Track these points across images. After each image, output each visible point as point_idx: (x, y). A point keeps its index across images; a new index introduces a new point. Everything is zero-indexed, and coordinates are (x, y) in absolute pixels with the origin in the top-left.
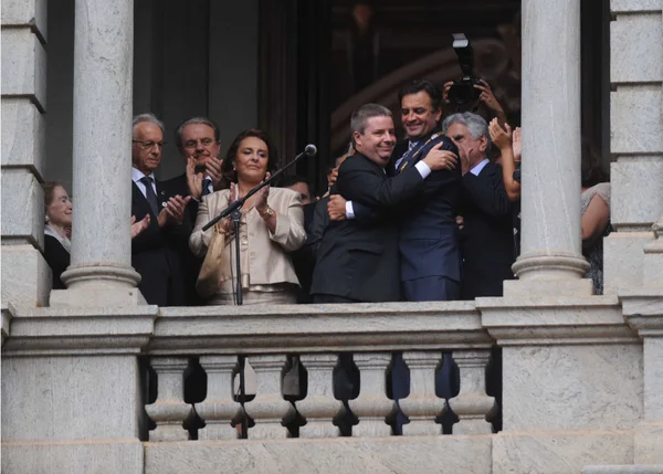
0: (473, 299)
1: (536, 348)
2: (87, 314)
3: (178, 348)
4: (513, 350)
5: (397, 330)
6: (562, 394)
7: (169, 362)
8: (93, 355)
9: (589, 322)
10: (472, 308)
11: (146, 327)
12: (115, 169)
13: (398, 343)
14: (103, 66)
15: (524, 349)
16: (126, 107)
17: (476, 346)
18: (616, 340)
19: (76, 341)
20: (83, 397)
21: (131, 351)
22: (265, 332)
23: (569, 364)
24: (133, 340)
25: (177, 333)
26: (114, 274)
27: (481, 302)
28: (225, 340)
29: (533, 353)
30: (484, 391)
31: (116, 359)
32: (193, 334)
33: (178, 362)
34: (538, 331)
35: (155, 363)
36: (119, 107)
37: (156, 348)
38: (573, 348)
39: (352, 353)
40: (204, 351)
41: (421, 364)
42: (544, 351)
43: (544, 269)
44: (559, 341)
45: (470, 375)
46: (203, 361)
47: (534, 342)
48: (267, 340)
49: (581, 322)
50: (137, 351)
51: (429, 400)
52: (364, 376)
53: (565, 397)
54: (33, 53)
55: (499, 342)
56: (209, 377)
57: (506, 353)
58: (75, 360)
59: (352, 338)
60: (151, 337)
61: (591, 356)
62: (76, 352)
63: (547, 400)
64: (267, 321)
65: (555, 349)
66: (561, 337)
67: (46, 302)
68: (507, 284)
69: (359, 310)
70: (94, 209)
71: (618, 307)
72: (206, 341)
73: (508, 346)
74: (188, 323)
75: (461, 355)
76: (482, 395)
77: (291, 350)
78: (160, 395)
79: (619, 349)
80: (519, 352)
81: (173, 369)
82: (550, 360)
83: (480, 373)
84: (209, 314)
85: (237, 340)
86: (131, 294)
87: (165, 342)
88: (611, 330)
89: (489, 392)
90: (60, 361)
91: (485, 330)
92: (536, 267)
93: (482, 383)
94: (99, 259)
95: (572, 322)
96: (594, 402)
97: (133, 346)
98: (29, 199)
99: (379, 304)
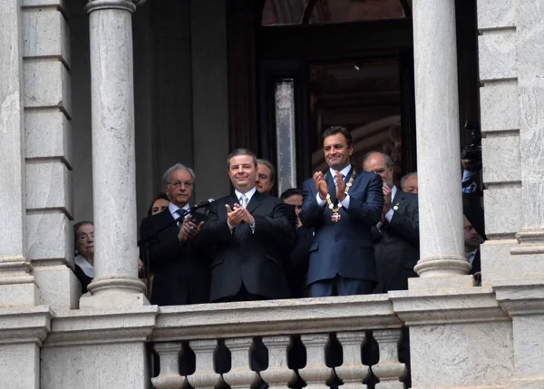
0: (387, 292)
1: (435, 327)
2: (107, 313)
3: (174, 335)
4: (417, 329)
5: (332, 316)
6: (454, 360)
7: (167, 346)
8: (112, 343)
9: (472, 306)
10: (387, 299)
11: (151, 322)
12: (124, 208)
13: (333, 326)
14: (113, 133)
15: (425, 328)
16: (131, 163)
17: (390, 327)
18: (493, 319)
20: (106, 374)
21: (139, 339)
22: (237, 322)
23: (459, 338)
24: (141, 331)
25: (172, 325)
26: (125, 284)
27: (393, 294)
29: (432, 330)
30: (397, 359)
31: (129, 345)
32: (184, 325)
33: (174, 346)
34: (435, 314)
35: (157, 348)
36: (126, 163)
37: (157, 336)
38: (461, 326)
39: (300, 335)
40: (192, 337)
41: (351, 341)
42: (440, 329)
43: (437, 269)
44: (450, 321)
45: (386, 348)
46: (192, 344)
47: (432, 322)
48: (238, 327)
49: (466, 307)
50: (144, 339)
51: (357, 368)
52: (309, 352)
53: (456, 362)
54: (62, 126)
55: (406, 323)
56: (197, 356)
57: (411, 331)
58: (99, 347)
59: (300, 324)
60: (154, 328)
61: (474, 331)
62: (100, 341)
63: (443, 364)
64: (238, 314)
65: (448, 327)
66: (452, 318)
67: (78, 308)
68: (411, 281)
69: (304, 303)
70: (109, 237)
71: (493, 294)
73: (413, 326)
74: (180, 318)
75: (379, 333)
76: (395, 362)
77: (256, 334)
78: (161, 370)
79: (494, 325)
80: (421, 330)
81: (171, 351)
82: (443, 336)
83: (394, 347)
85: (217, 328)
86: (138, 298)
87: (165, 332)
88: (488, 311)
89: (401, 360)
90: (89, 348)
91: (396, 314)
92: (431, 268)
93: (396, 354)
94: (115, 274)
95: (460, 307)
96: (478, 365)
97: (141, 336)
98: (63, 233)
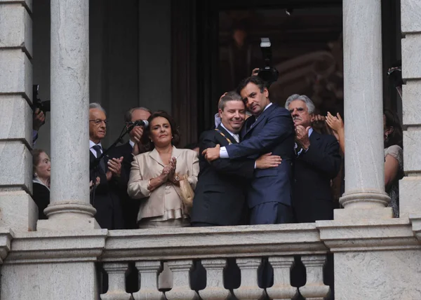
0: (314, 222)
1: (356, 253)
2: (61, 235)
3: (122, 256)
4: (341, 255)
6: (374, 283)
7: (115, 266)
8: (66, 262)
9: (390, 236)
10: (314, 228)
11: (100, 243)
12: (78, 140)
13: (266, 251)
14: (70, 72)
15: (348, 254)
16: (85, 100)
17: (317, 252)
18: (408, 247)
19: (54, 253)
20: (60, 290)
21: (90, 259)
22: (178, 245)
23: (378, 264)
24: (92, 252)
25: (120, 247)
26: (78, 209)
27: (319, 223)
28: (152, 251)
29: (354, 256)
30: (322, 282)
31: (81, 264)
33: (121, 266)
34: (357, 242)
35: (106, 267)
36: (81, 99)
37: (107, 257)
38: (381, 253)
40: (138, 259)
41: (280, 264)
42: (361, 255)
43: (360, 201)
44: (371, 248)
45: (313, 272)
46: (138, 265)
47: (355, 249)
48: (180, 250)
49: (385, 236)
50: (95, 259)
51: (287, 289)
52: (243, 273)
53: (375, 285)
54: (23, 66)
55: (332, 250)
56: (142, 275)
57: (337, 257)
58: (54, 265)
59: (235, 248)
60: (103, 250)
61: (391, 257)
62: (55, 260)
63: (364, 287)
64: (179, 238)
65: (369, 253)
66: (372, 246)
67: (35, 229)
68: (336, 211)
69: (240, 230)
70: (65, 166)
71: (410, 225)
72: (139, 252)
73: (337, 252)
74: (127, 240)
75: (306, 258)
76: (321, 284)
77: (196, 257)
78: (110, 287)
79: (410, 253)
80: (345, 256)
81: (118, 270)
82: (364, 262)
83: (320, 270)
84: (142, 234)
85: (160, 251)
86: (90, 222)
87: (113, 253)
88: (405, 240)
89: (326, 283)
90: (45, 266)
91: (322, 242)
92: (355, 200)
93: (321, 277)
94: (69, 199)
95: (379, 236)
96: (394, 288)
97: (92, 256)
98: (23, 161)
99: (252, 226)
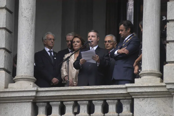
0: (125, 84)
1: (144, 98)
2: (17, 90)
3: (44, 99)
5: (104, 93)
6: (151, 112)
7: (41, 104)
8: (19, 102)
9: (158, 91)
10: (125, 87)
11: (34, 94)
12: (28, 48)
13: (105, 97)
14: (25, 19)
15: (140, 99)
16: (32, 31)
17: (127, 98)
18: (166, 96)
19: (14, 98)
20: (16, 115)
21: (30, 101)
22: (67, 95)
23: (153, 103)
24: (30, 97)
25: (43, 95)
27: (127, 85)
28: (56, 97)
29: (143, 100)
30: (130, 111)
31: (26, 103)
32: (48, 95)
33: (44, 104)
34: (144, 93)
35: (37, 104)
36: (30, 31)
37: (37, 100)
38: (154, 98)
39: (92, 100)
40: (51, 100)
41: (112, 103)
42: (146, 99)
43: (147, 75)
44: (150, 96)
45: (125, 106)
46: (51, 103)
47: (143, 96)
48: (68, 97)
49: (156, 91)
50: (32, 101)
51: (114, 114)
52: (96, 107)
53: (152, 113)
54: (5, 16)
55: (133, 97)
56: (53, 108)
57: (135, 100)
58: (15, 104)
59: (91, 96)
60: (36, 97)
61: (160, 101)
62: (15, 101)
63: (147, 114)
64: (68, 92)
65: (149, 99)
68: (136, 80)
70: (22, 60)
71: (165, 86)
72: (51, 97)
73: (136, 98)
74: (46, 93)
75: (123, 101)
77: (75, 100)
78: (39, 113)
79: (168, 98)
80: (139, 100)
81: (43, 106)
82: (147, 102)
83: (129, 106)
84: (52, 90)
85: (60, 97)
86: (31, 84)
87: (40, 98)
88: (165, 93)
90: (11, 104)
91: (129, 93)
92: (145, 75)
93: (129, 109)
94: (23, 74)
95: (153, 91)
96: (160, 114)
97: (30, 100)
99: (99, 86)
